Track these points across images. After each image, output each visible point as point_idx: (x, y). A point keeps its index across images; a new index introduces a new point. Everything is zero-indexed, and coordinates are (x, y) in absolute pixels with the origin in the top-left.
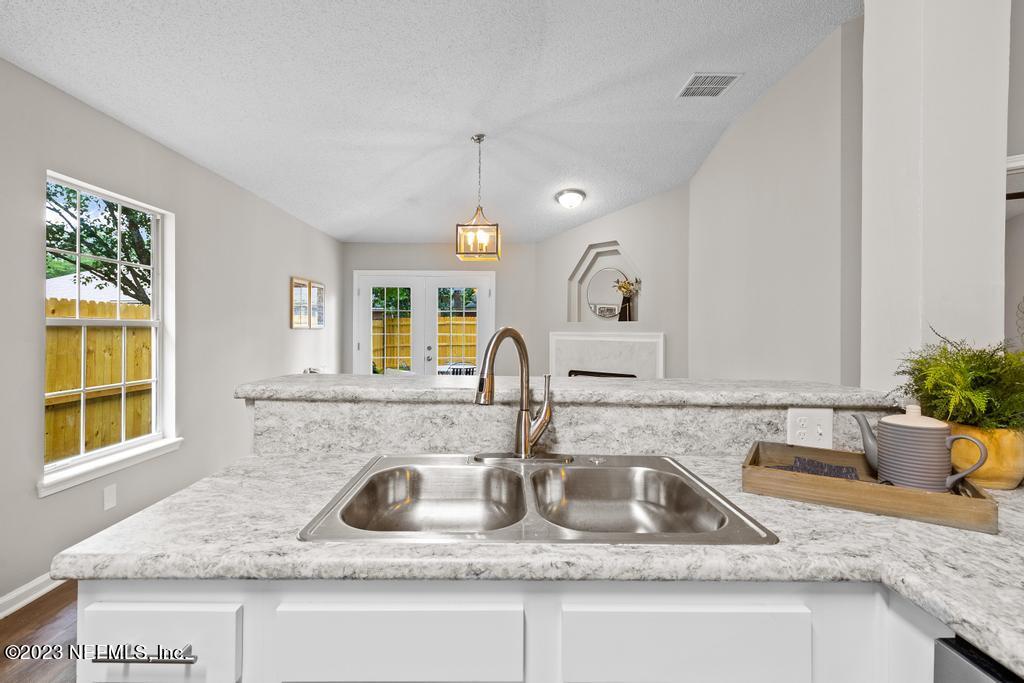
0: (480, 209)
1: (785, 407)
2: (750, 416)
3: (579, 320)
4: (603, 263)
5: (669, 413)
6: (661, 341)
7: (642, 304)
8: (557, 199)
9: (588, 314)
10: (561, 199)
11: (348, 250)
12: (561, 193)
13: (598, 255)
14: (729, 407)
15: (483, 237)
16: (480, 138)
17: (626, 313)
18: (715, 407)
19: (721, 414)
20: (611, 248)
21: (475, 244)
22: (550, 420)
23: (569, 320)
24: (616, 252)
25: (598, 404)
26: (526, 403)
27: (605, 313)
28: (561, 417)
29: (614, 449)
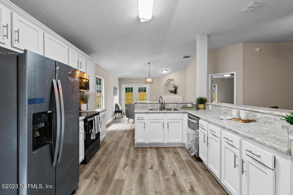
0: (149, 75)
1: (187, 103)
2: (184, 104)
3: (166, 94)
4: (171, 83)
5: (176, 104)
6: (182, 97)
7: (178, 90)
8: (162, 71)
9: (168, 93)
10: (163, 71)
11: (121, 80)
12: (163, 70)
13: (170, 81)
14: (182, 103)
15: (150, 80)
16: (149, 63)
17: (175, 92)
18: (180, 104)
19: (181, 104)
20: (172, 80)
21: (149, 81)
22: (164, 105)
23: (164, 94)
24: (173, 81)
25: (169, 103)
26: (162, 103)
27: (172, 92)
28: (165, 105)
29: (171, 108)
